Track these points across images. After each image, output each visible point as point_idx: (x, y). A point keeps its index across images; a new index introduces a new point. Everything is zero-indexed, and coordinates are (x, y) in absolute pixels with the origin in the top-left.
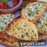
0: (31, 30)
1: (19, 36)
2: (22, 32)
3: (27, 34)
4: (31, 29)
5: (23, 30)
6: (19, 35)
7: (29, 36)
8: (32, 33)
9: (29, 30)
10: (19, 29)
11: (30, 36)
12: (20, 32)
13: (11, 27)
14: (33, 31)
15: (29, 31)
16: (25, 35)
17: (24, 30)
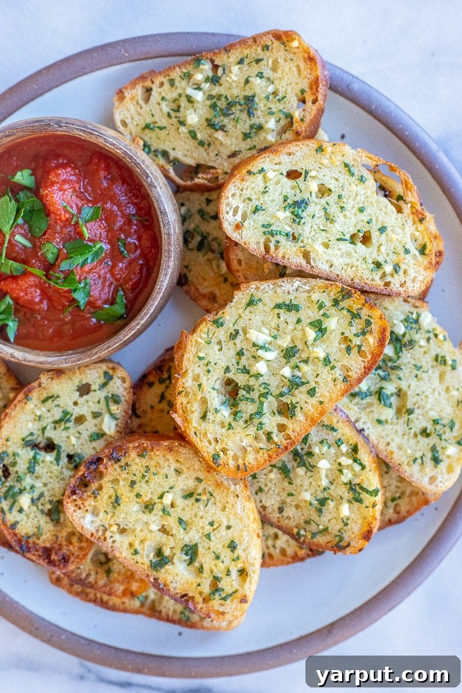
0: (223, 536)
1: (136, 552)
2: (163, 530)
3: (191, 552)
4: (229, 527)
5: (171, 522)
6: (137, 546)
7: (201, 570)
8: (226, 554)
9: (208, 529)
10: (148, 507)
11: (206, 568)
12: (154, 527)
13: (106, 482)
14: (232, 546)
15: (208, 536)
16: (178, 552)
17: (181, 521)
